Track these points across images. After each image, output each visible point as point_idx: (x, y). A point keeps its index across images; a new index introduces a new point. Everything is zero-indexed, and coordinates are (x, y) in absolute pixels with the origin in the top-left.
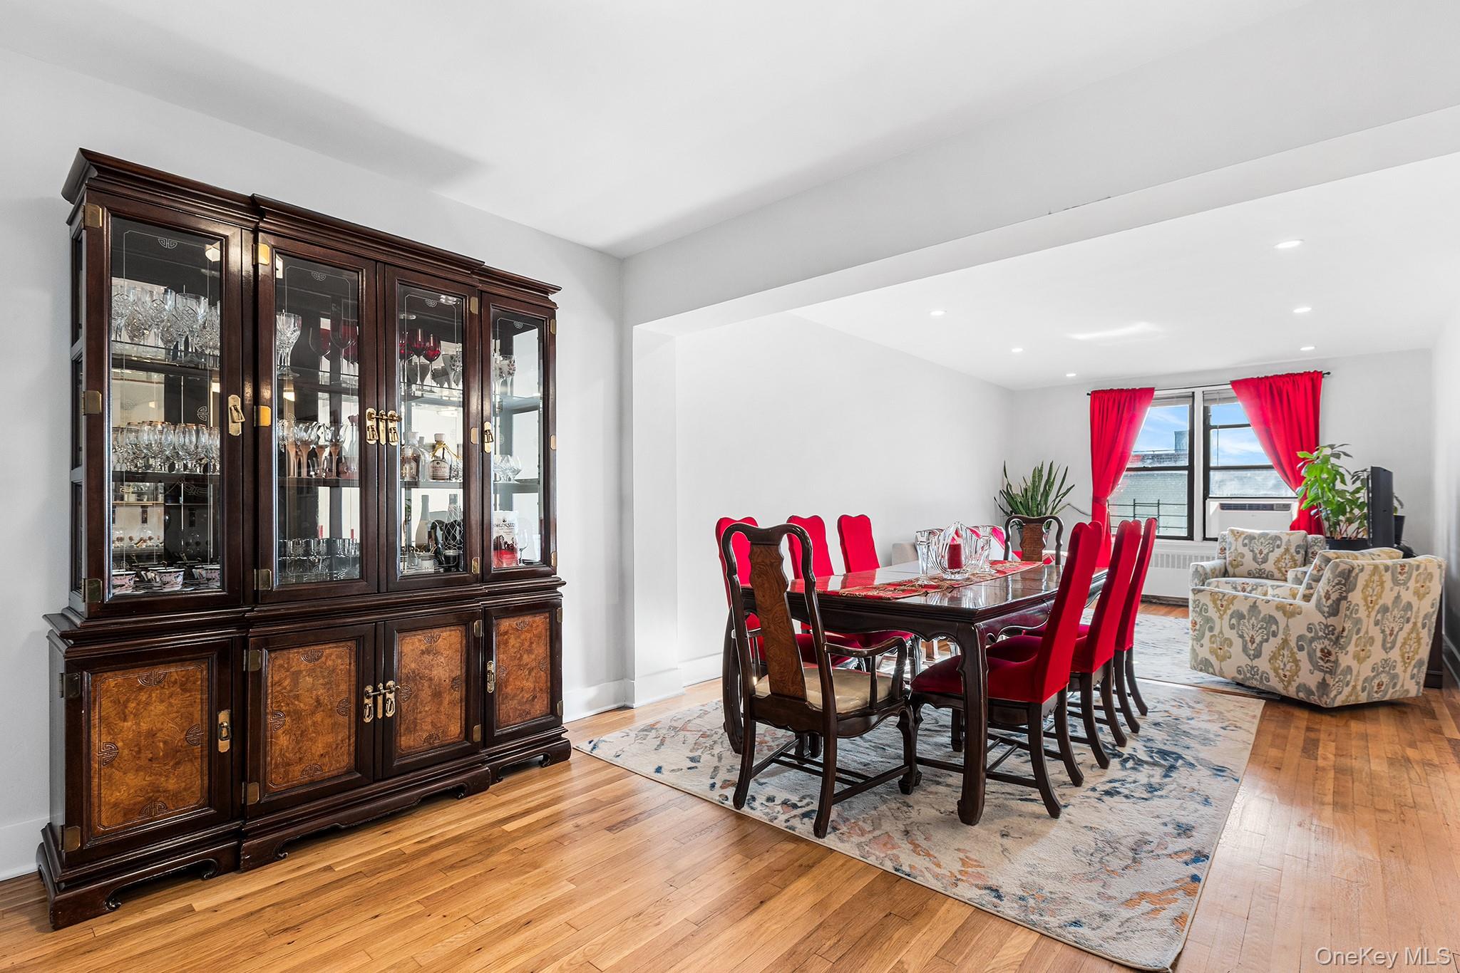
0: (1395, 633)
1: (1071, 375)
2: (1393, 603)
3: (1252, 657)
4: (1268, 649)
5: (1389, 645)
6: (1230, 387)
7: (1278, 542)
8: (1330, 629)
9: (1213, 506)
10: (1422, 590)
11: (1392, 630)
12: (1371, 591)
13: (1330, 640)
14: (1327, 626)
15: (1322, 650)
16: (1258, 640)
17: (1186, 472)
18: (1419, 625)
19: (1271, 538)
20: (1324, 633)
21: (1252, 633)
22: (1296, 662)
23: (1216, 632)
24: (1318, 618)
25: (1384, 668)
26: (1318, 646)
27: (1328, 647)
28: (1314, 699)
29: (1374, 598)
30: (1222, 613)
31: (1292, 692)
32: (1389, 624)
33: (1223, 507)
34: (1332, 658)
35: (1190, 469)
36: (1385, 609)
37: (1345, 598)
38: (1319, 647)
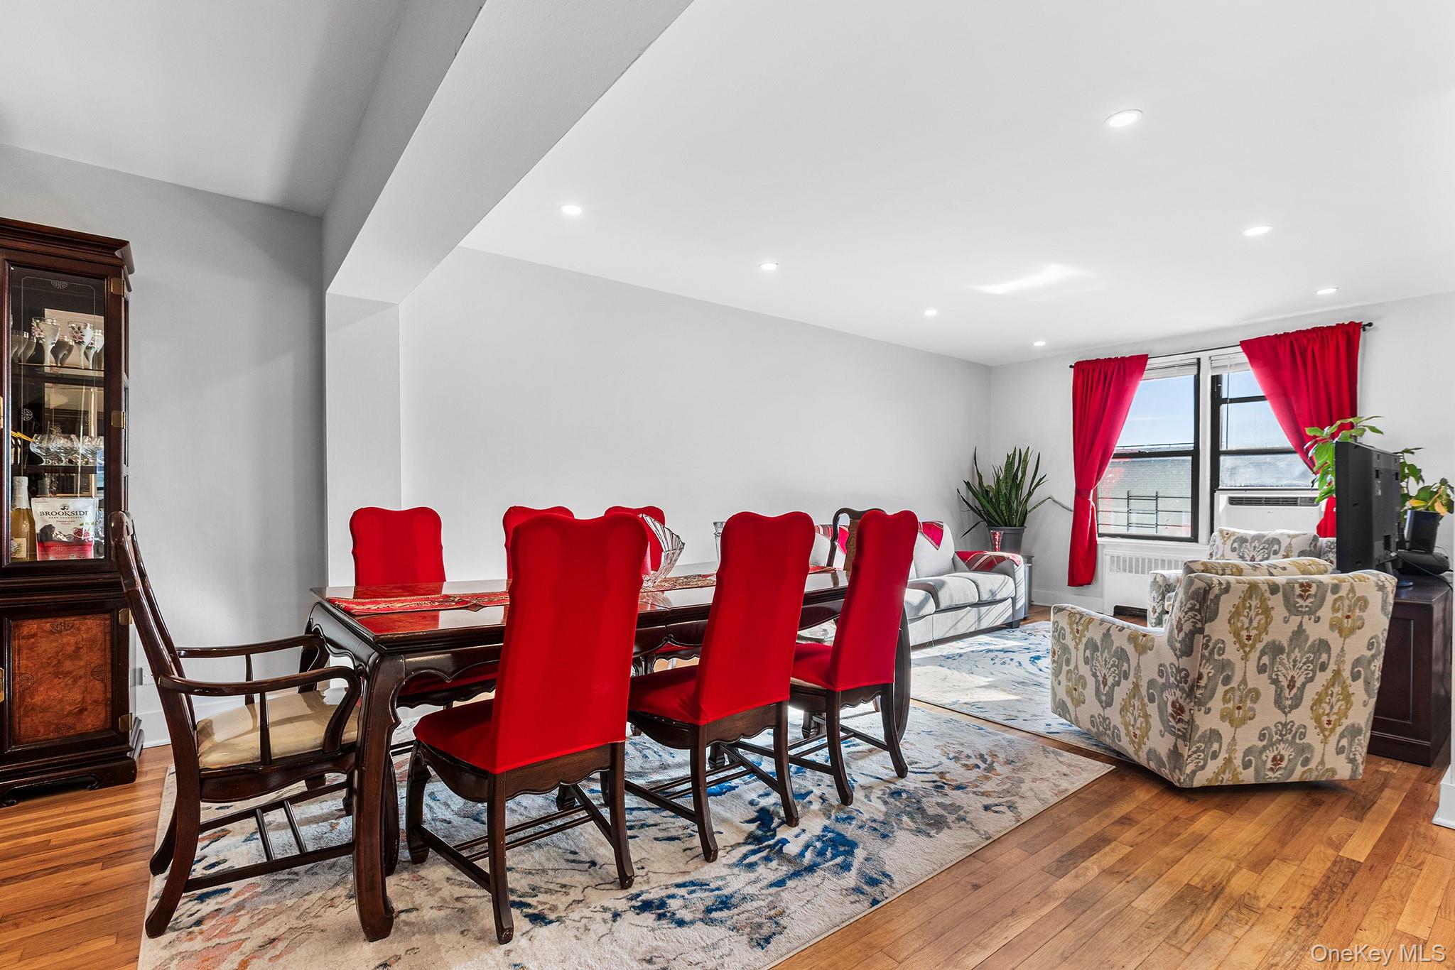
0: (1298, 684)
1: (1039, 344)
2: (1291, 640)
3: (1104, 705)
4: (1121, 693)
5: (1288, 703)
6: (1239, 349)
7: (1276, 547)
8: (1183, 674)
9: (1222, 499)
10: (1347, 624)
11: (1292, 681)
12: (1246, 622)
13: (1182, 690)
14: (1179, 670)
15: (1173, 704)
16: (1110, 681)
17: (1190, 458)
18: (1346, 674)
19: (1267, 542)
20: (1176, 679)
21: (1104, 671)
22: (1146, 716)
23: (1072, 667)
24: (1169, 658)
25: (1281, 735)
26: (1169, 696)
27: (1181, 701)
28: (1165, 772)
29: (1253, 633)
30: (1077, 641)
31: (1142, 759)
32: (1285, 671)
33: (1233, 501)
34: (1186, 717)
35: (1195, 454)
36: (1275, 650)
37: (1201, 631)
38: (1171, 698)
